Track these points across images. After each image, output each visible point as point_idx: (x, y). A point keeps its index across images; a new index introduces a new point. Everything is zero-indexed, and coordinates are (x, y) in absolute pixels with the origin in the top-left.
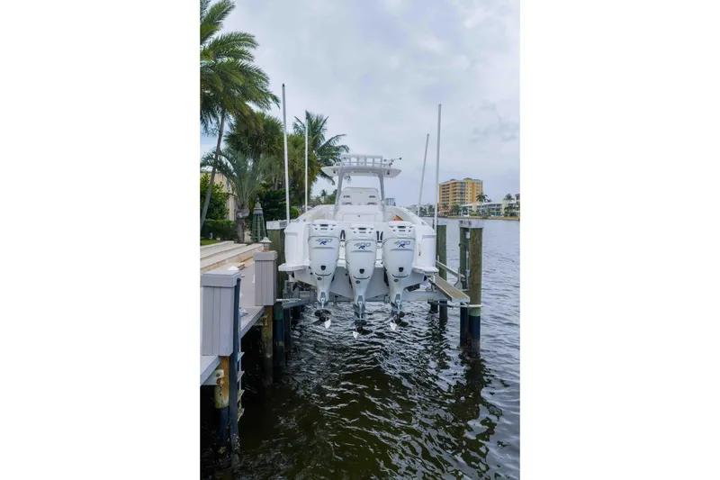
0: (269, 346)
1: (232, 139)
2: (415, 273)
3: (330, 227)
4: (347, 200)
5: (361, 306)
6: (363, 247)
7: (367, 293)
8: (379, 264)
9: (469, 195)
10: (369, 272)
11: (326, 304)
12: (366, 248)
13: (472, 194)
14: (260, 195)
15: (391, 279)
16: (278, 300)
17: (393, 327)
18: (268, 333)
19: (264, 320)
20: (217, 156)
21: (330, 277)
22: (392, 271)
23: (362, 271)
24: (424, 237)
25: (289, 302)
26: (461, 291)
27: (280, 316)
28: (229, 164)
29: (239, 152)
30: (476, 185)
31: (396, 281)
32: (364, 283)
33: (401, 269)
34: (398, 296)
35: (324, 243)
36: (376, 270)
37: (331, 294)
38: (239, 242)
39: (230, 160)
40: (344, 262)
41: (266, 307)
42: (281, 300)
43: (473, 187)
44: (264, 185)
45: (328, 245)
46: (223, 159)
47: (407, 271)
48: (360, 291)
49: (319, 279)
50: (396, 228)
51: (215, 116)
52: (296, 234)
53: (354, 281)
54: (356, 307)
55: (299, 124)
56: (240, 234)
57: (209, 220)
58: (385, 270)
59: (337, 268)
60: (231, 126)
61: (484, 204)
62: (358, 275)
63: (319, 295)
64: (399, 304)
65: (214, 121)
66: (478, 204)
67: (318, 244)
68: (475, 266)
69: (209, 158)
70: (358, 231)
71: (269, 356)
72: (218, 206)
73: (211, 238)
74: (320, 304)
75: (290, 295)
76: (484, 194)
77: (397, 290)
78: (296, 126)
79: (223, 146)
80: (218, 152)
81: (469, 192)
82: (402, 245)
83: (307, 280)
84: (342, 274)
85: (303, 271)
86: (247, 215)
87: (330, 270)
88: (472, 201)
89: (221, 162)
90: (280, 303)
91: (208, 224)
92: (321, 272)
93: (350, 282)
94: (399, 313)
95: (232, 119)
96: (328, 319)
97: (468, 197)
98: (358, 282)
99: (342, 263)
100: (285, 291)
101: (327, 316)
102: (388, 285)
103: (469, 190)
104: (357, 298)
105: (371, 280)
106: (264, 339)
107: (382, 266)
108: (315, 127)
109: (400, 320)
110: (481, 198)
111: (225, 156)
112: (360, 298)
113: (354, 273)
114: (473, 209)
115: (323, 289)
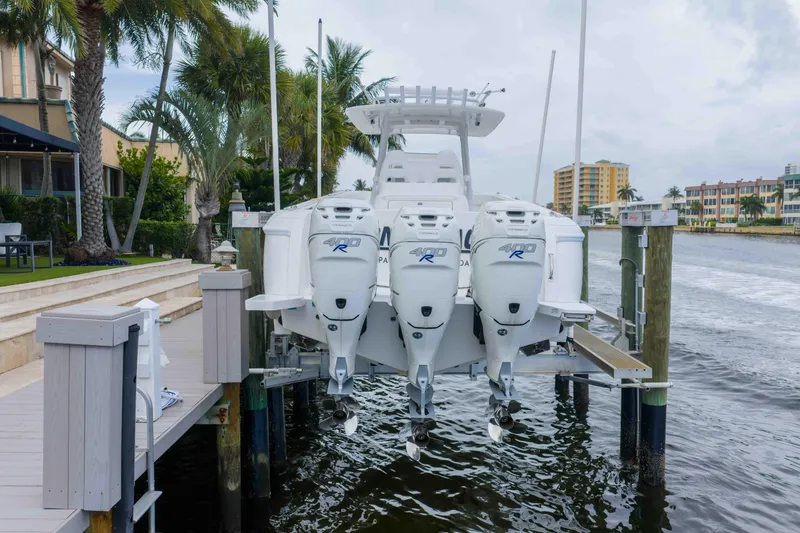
0: (234, 466)
1: (189, 75)
2: (542, 316)
3: (356, 213)
4: (397, 174)
5: (423, 387)
6: (429, 257)
7: (437, 358)
8: (462, 298)
9: (605, 189)
10: (442, 314)
11: (348, 382)
12: (436, 260)
13: (611, 186)
14: (240, 176)
15: (491, 329)
16: (253, 370)
17: (495, 433)
18: (230, 439)
19: (223, 411)
20: (159, 105)
21: (357, 324)
22: (494, 312)
23: (427, 311)
24: (560, 240)
25: (277, 376)
26: (628, 354)
27: (260, 404)
28: (182, 117)
29: (201, 97)
30: (616, 172)
31: (502, 333)
32: (432, 338)
33: (514, 308)
34: (506, 367)
35: (342, 247)
36: (457, 309)
37: (359, 360)
38: (202, 261)
39: (186, 113)
40: (388, 292)
41: (227, 386)
42: (260, 370)
43: (612, 176)
44: (249, 160)
45: (351, 252)
46: (172, 108)
47: (527, 313)
48: (423, 355)
49: (332, 328)
50: (503, 216)
51: (157, 31)
52: (286, 233)
53: (408, 332)
54: (413, 389)
55: (315, 59)
56: (203, 247)
57: (148, 221)
58: (476, 310)
59: (371, 305)
60: (186, 49)
61: (630, 203)
62: (419, 320)
63: (333, 362)
64: (507, 384)
65: (155, 40)
66: (621, 203)
67: (328, 251)
68: (656, 303)
69: (145, 106)
70: (418, 222)
71: (233, 486)
72: (169, 199)
73: (152, 252)
74: (336, 383)
75: (281, 359)
76: (632, 186)
77: (505, 351)
78: (310, 63)
79: (173, 86)
80: (161, 96)
81: (605, 183)
82: (518, 254)
83: (308, 330)
84: (382, 319)
85: (298, 310)
86: (216, 211)
87: (357, 307)
88: (611, 199)
89: (167, 115)
90: (260, 376)
91: (147, 229)
92: (335, 312)
93: (401, 336)
94: (506, 403)
95: (188, 35)
96: (352, 414)
97: (604, 191)
98: (417, 336)
99: (383, 294)
100: (271, 353)
101: (350, 408)
102: (482, 342)
103: (604, 180)
104: (415, 370)
105: (446, 330)
106: (222, 452)
107: (470, 301)
108: (343, 66)
109: (510, 419)
110: (626, 193)
111: (175, 103)
112: (423, 369)
113: (410, 315)
114: (612, 213)
115: (342, 350)
